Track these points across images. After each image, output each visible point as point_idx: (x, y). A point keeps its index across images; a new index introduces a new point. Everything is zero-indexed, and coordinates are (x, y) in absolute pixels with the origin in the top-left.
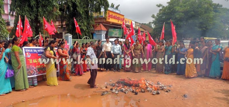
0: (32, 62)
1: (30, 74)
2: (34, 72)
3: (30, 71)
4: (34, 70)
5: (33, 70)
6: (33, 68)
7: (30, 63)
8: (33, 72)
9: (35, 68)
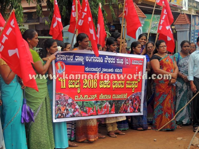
0: (65, 87)
1: (60, 115)
2: (67, 110)
3: (61, 106)
4: (67, 104)
5: (65, 105)
6: (66, 101)
7: (62, 87)
8: (65, 111)
9: (70, 101)
